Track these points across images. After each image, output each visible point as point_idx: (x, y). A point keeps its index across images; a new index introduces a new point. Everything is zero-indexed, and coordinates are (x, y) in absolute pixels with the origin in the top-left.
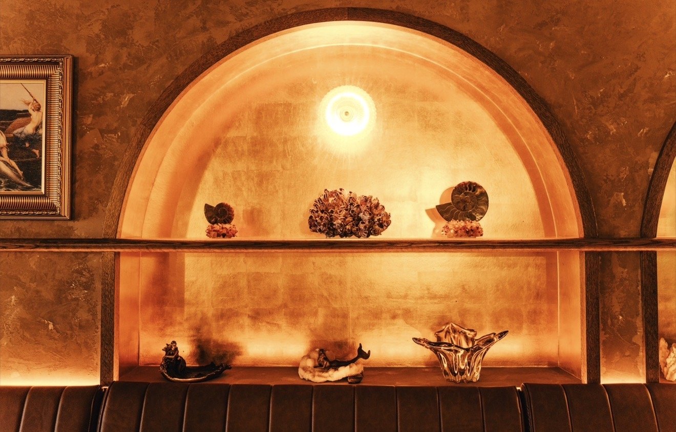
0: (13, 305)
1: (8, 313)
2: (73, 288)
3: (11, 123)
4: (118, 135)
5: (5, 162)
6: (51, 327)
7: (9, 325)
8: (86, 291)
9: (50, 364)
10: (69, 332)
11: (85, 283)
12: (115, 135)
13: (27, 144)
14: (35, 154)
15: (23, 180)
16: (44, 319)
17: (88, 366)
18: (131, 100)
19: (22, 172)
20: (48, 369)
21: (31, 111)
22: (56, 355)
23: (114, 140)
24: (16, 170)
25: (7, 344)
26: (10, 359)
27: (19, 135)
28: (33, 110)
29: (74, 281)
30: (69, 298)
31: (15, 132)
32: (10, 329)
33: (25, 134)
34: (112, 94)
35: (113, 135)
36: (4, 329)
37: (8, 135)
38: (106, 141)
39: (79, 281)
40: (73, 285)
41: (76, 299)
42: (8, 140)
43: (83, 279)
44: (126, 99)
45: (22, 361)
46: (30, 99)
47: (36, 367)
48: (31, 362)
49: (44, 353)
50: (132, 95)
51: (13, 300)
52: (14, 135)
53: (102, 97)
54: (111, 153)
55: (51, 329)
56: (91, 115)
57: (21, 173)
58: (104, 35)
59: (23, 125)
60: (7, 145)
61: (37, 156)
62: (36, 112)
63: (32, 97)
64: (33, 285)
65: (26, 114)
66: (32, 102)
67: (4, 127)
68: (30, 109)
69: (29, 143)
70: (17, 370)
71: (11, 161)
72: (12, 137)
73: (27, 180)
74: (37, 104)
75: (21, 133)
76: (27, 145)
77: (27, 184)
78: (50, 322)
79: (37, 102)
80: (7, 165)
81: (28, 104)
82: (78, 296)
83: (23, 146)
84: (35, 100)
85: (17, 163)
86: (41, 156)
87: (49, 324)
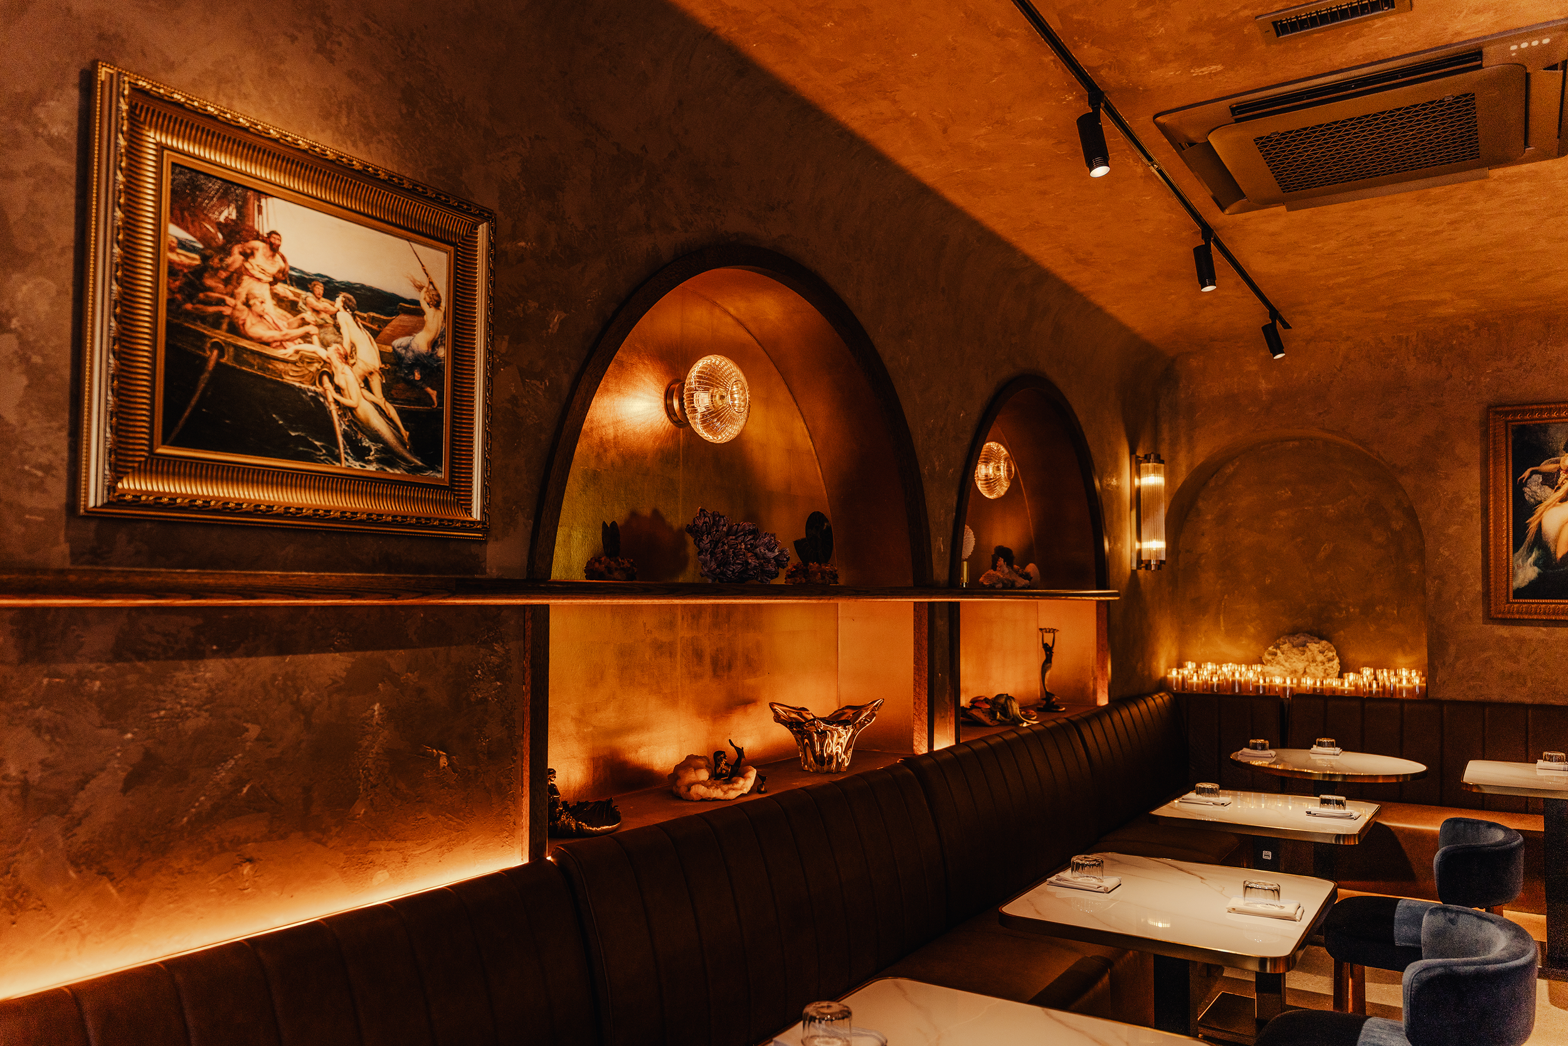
0: (377, 724)
1: (366, 743)
2: (479, 679)
3: (389, 322)
4: (545, 383)
5: (377, 406)
6: (443, 762)
7: (369, 770)
8: (499, 684)
9: (443, 839)
10: (471, 768)
11: (498, 666)
12: (541, 384)
13: (416, 374)
14: (429, 396)
15: (410, 451)
16: (433, 748)
17: (503, 830)
18: (562, 323)
19: (408, 433)
20: (438, 850)
21: (424, 305)
22: (451, 819)
23: (540, 393)
24: (396, 427)
25: (365, 812)
26: (372, 845)
27: (404, 352)
28: (428, 304)
29: (480, 664)
30: (472, 700)
31: (396, 343)
32: (370, 778)
33: (413, 352)
34: (536, 305)
35: (538, 383)
36: (359, 779)
37: (384, 346)
38: (528, 392)
39: (488, 663)
40: (479, 672)
41: (484, 700)
42: (383, 356)
43: (494, 660)
44: (556, 320)
45: (392, 844)
46: (422, 279)
47: (419, 852)
48: (409, 844)
49: (431, 818)
50: (564, 315)
51: (376, 713)
52: (394, 348)
53: (522, 305)
54: (535, 416)
55: (444, 767)
56: (507, 337)
57: (405, 434)
58: (525, 186)
59: (411, 331)
60: (380, 368)
61: (434, 404)
62: (433, 309)
63: (427, 275)
64: (412, 677)
65: (414, 309)
66: (427, 285)
67: (375, 327)
68: (422, 297)
69: (421, 374)
70: (384, 866)
71: (388, 404)
72: (390, 354)
73: (415, 451)
74: (434, 293)
75: (407, 348)
76: (417, 376)
77: (416, 461)
78: (441, 752)
79: (435, 289)
80: (380, 414)
81: (420, 288)
82: (486, 695)
83: (411, 377)
84: (431, 283)
85: (400, 412)
86: (441, 404)
87: (439, 756)
